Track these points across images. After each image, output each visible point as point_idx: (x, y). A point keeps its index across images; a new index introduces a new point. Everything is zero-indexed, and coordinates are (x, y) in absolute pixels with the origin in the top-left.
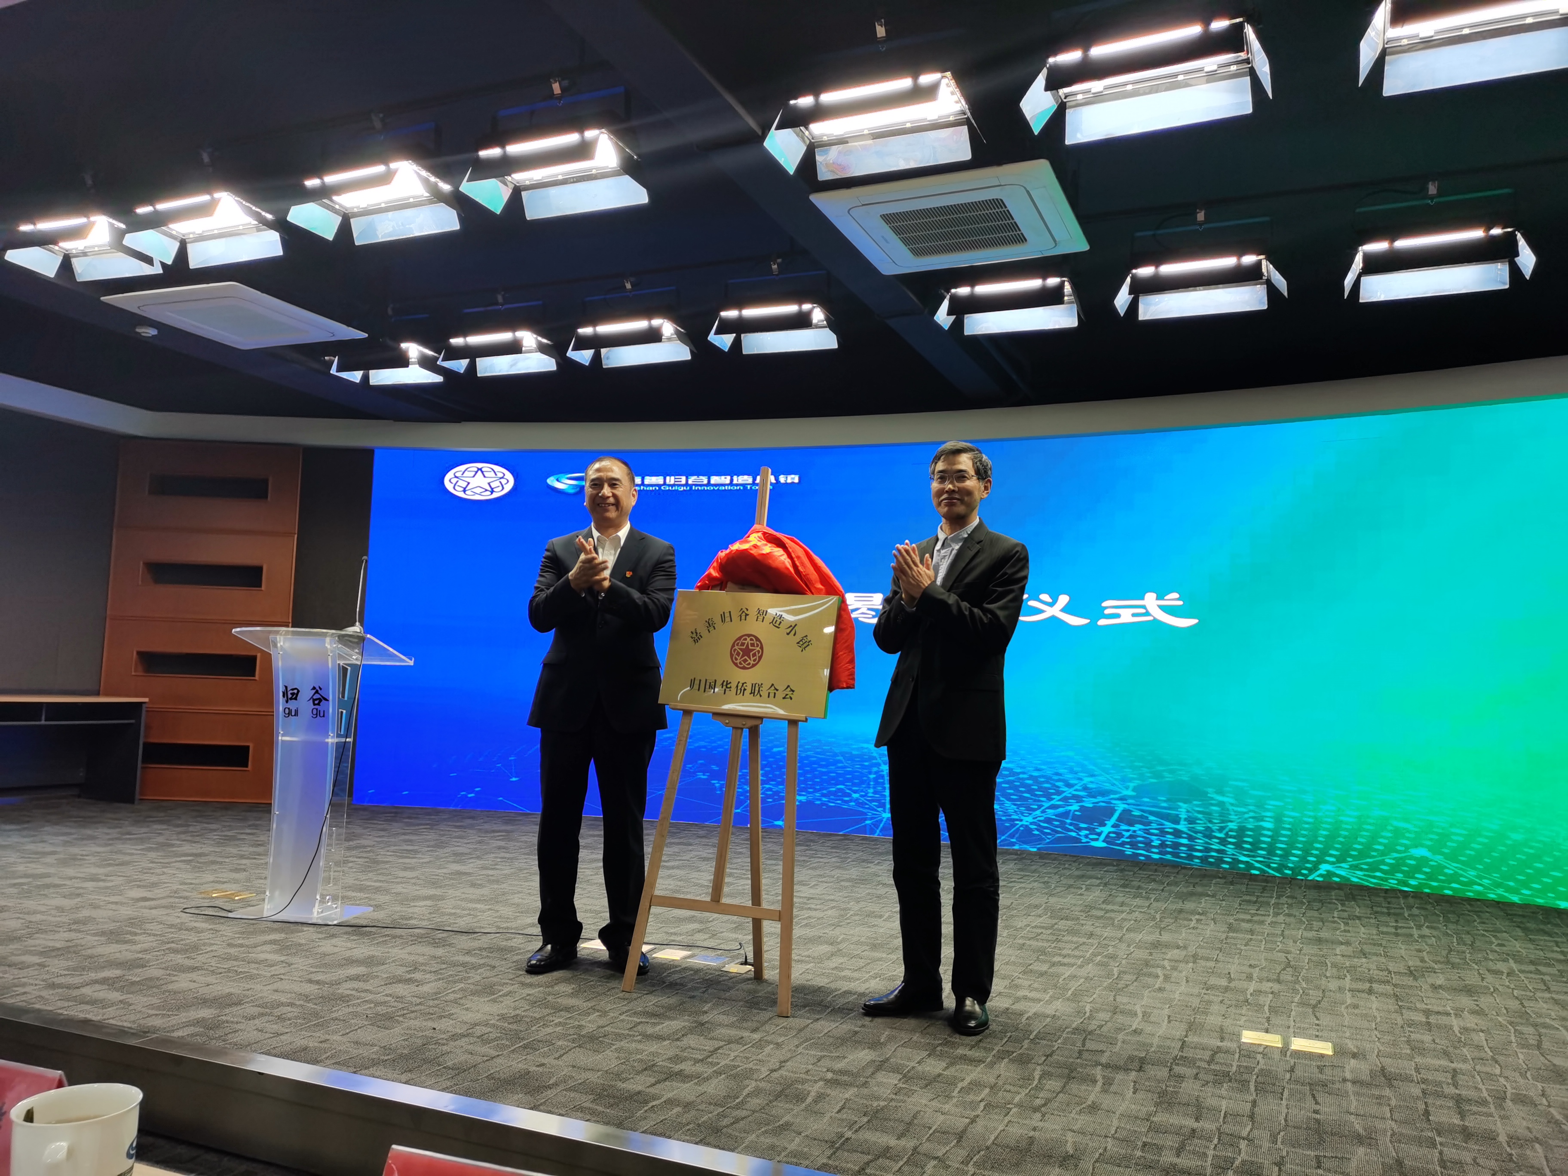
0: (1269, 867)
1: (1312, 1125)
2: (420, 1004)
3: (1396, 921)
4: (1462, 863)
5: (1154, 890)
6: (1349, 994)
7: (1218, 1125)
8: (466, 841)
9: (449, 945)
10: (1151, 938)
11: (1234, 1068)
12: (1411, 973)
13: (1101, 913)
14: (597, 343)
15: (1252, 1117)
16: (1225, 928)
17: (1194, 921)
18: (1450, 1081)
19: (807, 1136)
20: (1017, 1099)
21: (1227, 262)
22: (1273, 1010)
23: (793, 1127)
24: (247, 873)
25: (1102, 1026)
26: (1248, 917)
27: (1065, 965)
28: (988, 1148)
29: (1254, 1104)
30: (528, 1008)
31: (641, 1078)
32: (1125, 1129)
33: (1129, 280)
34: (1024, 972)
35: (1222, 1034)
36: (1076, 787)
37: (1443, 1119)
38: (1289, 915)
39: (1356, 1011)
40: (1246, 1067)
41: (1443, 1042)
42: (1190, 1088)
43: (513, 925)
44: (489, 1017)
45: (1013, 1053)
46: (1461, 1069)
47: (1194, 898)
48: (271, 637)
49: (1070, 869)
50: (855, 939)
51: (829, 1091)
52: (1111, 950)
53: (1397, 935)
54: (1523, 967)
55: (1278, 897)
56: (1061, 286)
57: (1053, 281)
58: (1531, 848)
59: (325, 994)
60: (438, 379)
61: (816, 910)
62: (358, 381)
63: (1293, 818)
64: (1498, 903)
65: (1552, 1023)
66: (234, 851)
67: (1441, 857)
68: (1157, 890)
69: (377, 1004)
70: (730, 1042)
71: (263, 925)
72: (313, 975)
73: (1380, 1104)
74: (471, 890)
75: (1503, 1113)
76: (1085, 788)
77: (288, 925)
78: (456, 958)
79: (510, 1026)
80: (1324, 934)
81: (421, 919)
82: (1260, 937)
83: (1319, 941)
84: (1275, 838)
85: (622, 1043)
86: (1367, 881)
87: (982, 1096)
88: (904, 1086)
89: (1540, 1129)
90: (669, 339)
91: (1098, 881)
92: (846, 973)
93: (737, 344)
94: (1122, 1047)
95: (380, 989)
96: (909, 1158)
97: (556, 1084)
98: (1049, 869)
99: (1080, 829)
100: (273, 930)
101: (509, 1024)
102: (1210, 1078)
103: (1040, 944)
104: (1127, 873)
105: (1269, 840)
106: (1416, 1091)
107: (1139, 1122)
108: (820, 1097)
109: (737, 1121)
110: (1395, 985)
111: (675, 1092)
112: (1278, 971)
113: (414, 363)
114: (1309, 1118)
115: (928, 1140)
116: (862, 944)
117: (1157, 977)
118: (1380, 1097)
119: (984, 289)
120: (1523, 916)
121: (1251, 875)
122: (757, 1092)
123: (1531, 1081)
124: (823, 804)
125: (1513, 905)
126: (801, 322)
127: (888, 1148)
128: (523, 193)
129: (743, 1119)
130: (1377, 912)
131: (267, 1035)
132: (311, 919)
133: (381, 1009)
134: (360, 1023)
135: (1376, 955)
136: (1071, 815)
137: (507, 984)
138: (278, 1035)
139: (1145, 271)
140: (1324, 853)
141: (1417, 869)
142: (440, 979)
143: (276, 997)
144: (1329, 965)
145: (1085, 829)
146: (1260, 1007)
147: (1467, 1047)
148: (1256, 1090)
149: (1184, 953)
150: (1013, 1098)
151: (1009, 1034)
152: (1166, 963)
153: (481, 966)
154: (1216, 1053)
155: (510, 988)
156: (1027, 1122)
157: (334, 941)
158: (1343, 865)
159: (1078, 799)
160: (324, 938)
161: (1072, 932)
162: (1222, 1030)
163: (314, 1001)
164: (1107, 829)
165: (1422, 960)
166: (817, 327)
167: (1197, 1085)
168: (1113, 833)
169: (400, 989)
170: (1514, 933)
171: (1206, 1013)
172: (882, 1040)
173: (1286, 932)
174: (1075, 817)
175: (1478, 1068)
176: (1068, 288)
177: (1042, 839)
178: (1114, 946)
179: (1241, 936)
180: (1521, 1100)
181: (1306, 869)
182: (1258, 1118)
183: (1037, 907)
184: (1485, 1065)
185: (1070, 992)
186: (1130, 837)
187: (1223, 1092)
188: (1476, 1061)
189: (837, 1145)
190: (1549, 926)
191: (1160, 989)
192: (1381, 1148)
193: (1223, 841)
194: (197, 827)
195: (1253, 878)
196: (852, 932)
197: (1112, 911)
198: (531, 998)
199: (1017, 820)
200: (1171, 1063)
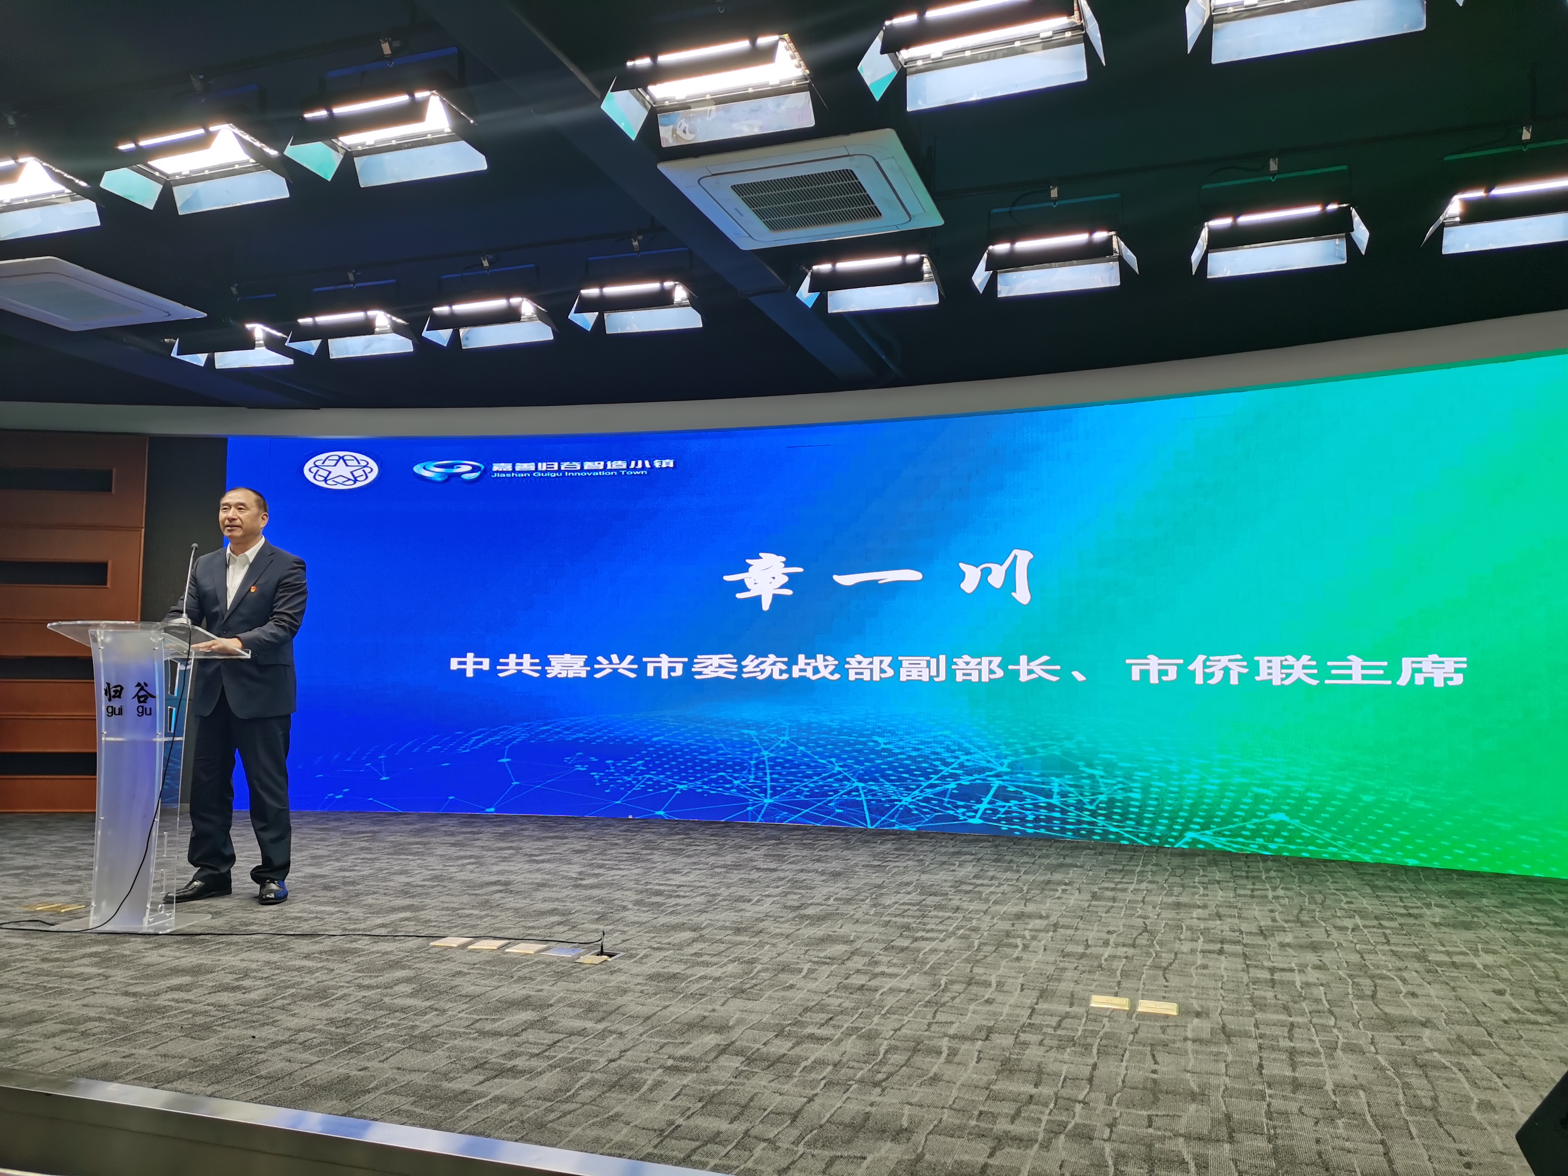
0: (1138, 836)
1: (1149, 1085)
2: (244, 1012)
3: (1254, 884)
4: (1318, 826)
5: (1024, 863)
6: (1199, 955)
7: (1056, 1089)
8: (327, 843)
9: (288, 950)
10: (1016, 909)
11: (1079, 1033)
12: (1261, 932)
13: (970, 888)
14: (456, 322)
15: (1090, 1080)
16: (1088, 896)
17: (1060, 892)
18: (1286, 1035)
19: (636, 1126)
20: (859, 1075)
21: (1080, 238)
22: (1125, 974)
23: (622, 1118)
24: (81, 885)
25: (955, 998)
26: (1112, 885)
27: (927, 939)
28: (821, 1126)
29: (1095, 1066)
30: (360, 1010)
31: (468, 1077)
32: (963, 1099)
33: (985, 255)
34: (886, 949)
35: (1072, 999)
36: (953, 766)
37: (1276, 1072)
38: (1151, 882)
39: (1204, 971)
40: (1092, 1031)
41: (1284, 998)
42: (1033, 1054)
43: (362, 926)
44: (315, 1022)
45: (862, 1028)
46: (1298, 1023)
47: (1063, 869)
48: (91, 631)
49: (946, 847)
50: (720, 924)
51: (666, 1078)
52: (974, 922)
53: (1252, 897)
54: (1368, 923)
55: (1144, 865)
56: (920, 262)
57: (912, 258)
58: (1381, 808)
59: (141, 1005)
60: (289, 362)
61: (684, 897)
62: (202, 365)
63: (1159, 787)
64: (1351, 863)
65: (1388, 974)
66: (71, 862)
67: (1298, 821)
68: (1028, 863)
69: (196, 1014)
70: (571, 1034)
71: (86, 938)
72: (131, 987)
73: (1216, 1061)
74: (323, 893)
75: (1333, 1062)
76: (962, 766)
77: (114, 936)
78: (293, 963)
79: (338, 1030)
80: (1183, 899)
81: (263, 925)
82: (1121, 905)
83: (1178, 905)
84: (1142, 808)
85: (456, 1042)
86: (1229, 847)
87: (824, 1074)
88: (746, 1068)
89: (1367, 1075)
90: (530, 319)
91: (972, 857)
92: (706, 958)
93: (600, 323)
94: (971, 1017)
95: (203, 999)
96: (739, 1142)
97: (376, 1088)
98: (926, 848)
99: (958, 807)
100: (99, 942)
101: (337, 1028)
102: (1055, 1043)
103: (906, 920)
104: (1000, 848)
105: (1136, 810)
106: (1253, 1045)
107: (978, 1091)
108: (657, 1084)
109: (565, 1114)
110: (1245, 945)
111: (503, 1089)
112: (1134, 936)
113: (260, 346)
114: (1147, 1078)
115: (762, 1122)
116: (725, 928)
117: (1017, 946)
118: (1218, 1054)
119: (845, 266)
120: (1373, 875)
121: (1120, 845)
122: (591, 1084)
123: (1363, 1031)
124: (703, 793)
125: (1366, 864)
126: (663, 300)
127: (719, 1133)
128: (355, 159)
129: (570, 1112)
130: (1236, 876)
131: (65, 1053)
132: (141, 928)
133: (200, 1020)
134: (173, 1034)
135: (1231, 916)
136: (949, 792)
137: (343, 987)
138: (78, 1051)
139: (1001, 248)
140: (1189, 821)
141: (1276, 833)
142: (270, 985)
143: (85, 1011)
144: (1184, 928)
145: (963, 807)
146: (1112, 972)
147: (1307, 1002)
148: (1098, 1053)
149: (1045, 922)
150: (855, 1075)
151: (860, 1011)
152: (1027, 934)
153: (318, 969)
154: (1064, 1018)
155: (346, 991)
156: (865, 1098)
157: (162, 951)
158: (1207, 832)
159: (955, 777)
160: (152, 949)
161: (939, 907)
162: (1072, 995)
163: (127, 1015)
164: (982, 807)
165: (1274, 920)
166: (681, 305)
167: (1040, 1051)
168: (990, 809)
169: (225, 998)
170: (1363, 891)
171: (1059, 980)
172: (731, 1024)
173: (1147, 899)
174: (952, 796)
175: (1315, 1020)
176: (926, 266)
177: (922, 819)
178: (979, 919)
179: (1104, 903)
180: (1351, 1049)
181: (1173, 837)
182: (1096, 1081)
183: (908, 884)
184: (1320, 1017)
185: (928, 966)
186: (1006, 813)
187: (1066, 1057)
188: (1313, 1014)
189: (666, 1133)
190: (1396, 883)
191: (1018, 959)
192: (1212, 1103)
193: (1094, 814)
194: (33, 839)
195: (1122, 848)
196: (717, 917)
197: (982, 885)
198: (365, 1000)
199: (897, 800)
200: (1019, 1031)
